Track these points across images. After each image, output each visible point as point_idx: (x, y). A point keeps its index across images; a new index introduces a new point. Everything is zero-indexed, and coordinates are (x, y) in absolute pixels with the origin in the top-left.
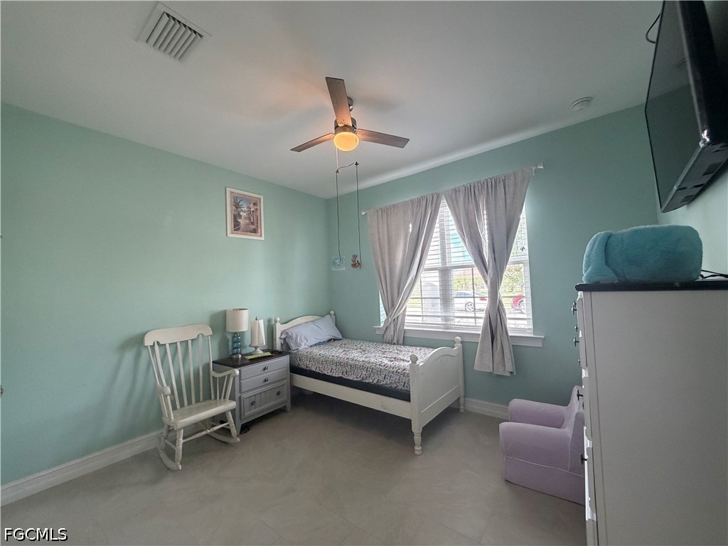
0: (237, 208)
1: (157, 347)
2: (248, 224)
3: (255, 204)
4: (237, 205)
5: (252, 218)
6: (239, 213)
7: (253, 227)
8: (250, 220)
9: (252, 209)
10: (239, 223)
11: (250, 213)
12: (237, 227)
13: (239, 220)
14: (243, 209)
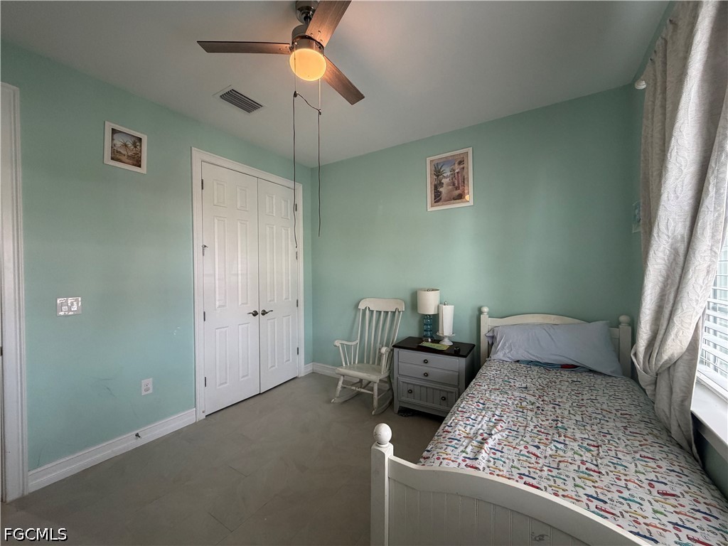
0: (438, 176)
1: (367, 311)
2: (450, 191)
3: (460, 163)
4: (438, 173)
5: (456, 182)
6: (440, 181)
7: (457, 192)
8: (454, 185)
9: (457, 171)
10: (441, 192)
11: (454, 175)
12: (437, 198)
13: (441, 190)
14: (445, 175)
